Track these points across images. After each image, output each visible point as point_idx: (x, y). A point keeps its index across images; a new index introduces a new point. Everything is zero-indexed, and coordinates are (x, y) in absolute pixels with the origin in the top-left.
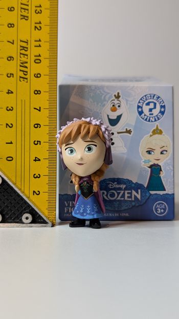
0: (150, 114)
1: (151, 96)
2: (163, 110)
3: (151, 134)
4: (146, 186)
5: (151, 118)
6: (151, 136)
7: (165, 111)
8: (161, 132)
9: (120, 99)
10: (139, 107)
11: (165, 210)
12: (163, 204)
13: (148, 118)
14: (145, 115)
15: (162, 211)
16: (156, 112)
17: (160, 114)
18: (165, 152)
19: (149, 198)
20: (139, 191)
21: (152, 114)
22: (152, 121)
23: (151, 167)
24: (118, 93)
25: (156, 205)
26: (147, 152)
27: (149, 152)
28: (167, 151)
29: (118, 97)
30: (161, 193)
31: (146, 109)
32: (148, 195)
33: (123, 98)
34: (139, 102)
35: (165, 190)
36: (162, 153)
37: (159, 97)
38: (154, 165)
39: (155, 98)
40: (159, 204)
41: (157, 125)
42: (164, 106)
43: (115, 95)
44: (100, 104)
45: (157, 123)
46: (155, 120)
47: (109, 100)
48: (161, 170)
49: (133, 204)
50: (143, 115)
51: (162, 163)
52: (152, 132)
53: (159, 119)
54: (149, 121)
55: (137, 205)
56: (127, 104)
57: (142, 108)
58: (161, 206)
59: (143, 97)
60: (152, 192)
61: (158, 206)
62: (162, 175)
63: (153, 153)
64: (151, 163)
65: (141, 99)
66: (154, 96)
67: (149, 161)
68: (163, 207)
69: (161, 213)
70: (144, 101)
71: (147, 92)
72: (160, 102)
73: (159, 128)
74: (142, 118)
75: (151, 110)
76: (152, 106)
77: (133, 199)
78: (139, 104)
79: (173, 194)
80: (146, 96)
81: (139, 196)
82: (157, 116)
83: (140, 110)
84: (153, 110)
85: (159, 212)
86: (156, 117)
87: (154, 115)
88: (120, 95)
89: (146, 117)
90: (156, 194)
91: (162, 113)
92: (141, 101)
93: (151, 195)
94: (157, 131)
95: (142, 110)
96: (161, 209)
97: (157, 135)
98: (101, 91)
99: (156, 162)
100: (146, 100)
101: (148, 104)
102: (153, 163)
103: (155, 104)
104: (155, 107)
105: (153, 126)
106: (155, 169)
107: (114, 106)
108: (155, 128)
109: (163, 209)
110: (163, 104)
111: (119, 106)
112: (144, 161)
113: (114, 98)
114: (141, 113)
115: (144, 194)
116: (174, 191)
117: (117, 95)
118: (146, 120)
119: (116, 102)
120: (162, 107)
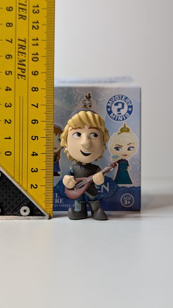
0: (118, 114)
1: (119, 97)
2: (130, 109)
3: (120, 132)
4: (114, 179)
5: (119, 118)
6: (119, 134)
7: (132, 110)
8: (128, 130)
9: (91, 99)
10: (108, 107)
11: (131, 201)
12: (129, 196)
13: (117, 117)
14: (114, 115)
15: (129, 202)
16: (124, 112)
17: (127, 114)
18: (132, 149)
19: (116, 191)
20: (108, 184)
21: (120, 114)
22: (120, 120)
23: (119, 162)
24: (89, 94)
25: (123, 197)
26: (115, 148)
27: (117, 149)
28: (133, 148)
29: (89, 97)
30: (128, 186)
31: (114, 109)
32: (116, 187)
33: (93, 99)
34: (108, 103)
35: (131, 183)
36: (129, 149)
37: (127, 98)
38: (122, 160)
39: (123, 98)
40: (126, 196)
41: (125, 124)
42: (132, 106)
43: (86, 96)
44: (72, 104)
45: (124, 122)
46: (123, 119)
47: (81, 100)
48: (128, 165)
49: (102, 196)
50: (112, 114)
51: (129, 158)
52: (120, 130)
53: (126, 118)
54: (117, 120)
55: (106, 197)
56: (97, 104)
57: (111, 108)
58: (127, 198)
59: (112, 98)
60: (120, 185)
61: (125, 198)
62: (129, 169)
63: (120, 149)
64: (119, 159)
65: (110, 100)
66: (122, 97)
67: (117, 157)
68: (130, 198)
69: (128, 205)
70: (113, 102)
71: (116, 93)
72: (128, 103)
73: (127, 126)
74: (111, 117)
75: (119, 110)
76: (120, 106)
77: (102, 191)
78: (109, 105)
79: (140, 187)
80: (114, 97)
81: (107, 189)
82: (125, 115)
83: (109, 109)
84: (121, 110)
85: (126, 203)
86: (124, 117)
87: (122, 115)
88: (91, 95)
89: (114, 116)
90: (123, 187)
91: (130, 112)
92: (110, 101)
93: (118, 187)
94: (125, 130)
95: (111, 110)
96: (128, 201)
97: (124, 133)
98: (74, 92)
99: (124, 158)
100: (115, 100)
101: (117, 104)
102: (120, 159)
103: (123, 104)
104: (123, 107)
105: (121, 124)
106: (123, 164)
107: (85, 106)
108: (123, 126)
109: (130, 201)
110: (131, 104)
111: (90, 106)
112: (112, 156)
113: (85, 98)
114: (110, 113)
115: (112, 187)
116: (140, 184)
117: (88, 96)
118: (114, 119)
119: (87, 102)
120: (129, 107)
